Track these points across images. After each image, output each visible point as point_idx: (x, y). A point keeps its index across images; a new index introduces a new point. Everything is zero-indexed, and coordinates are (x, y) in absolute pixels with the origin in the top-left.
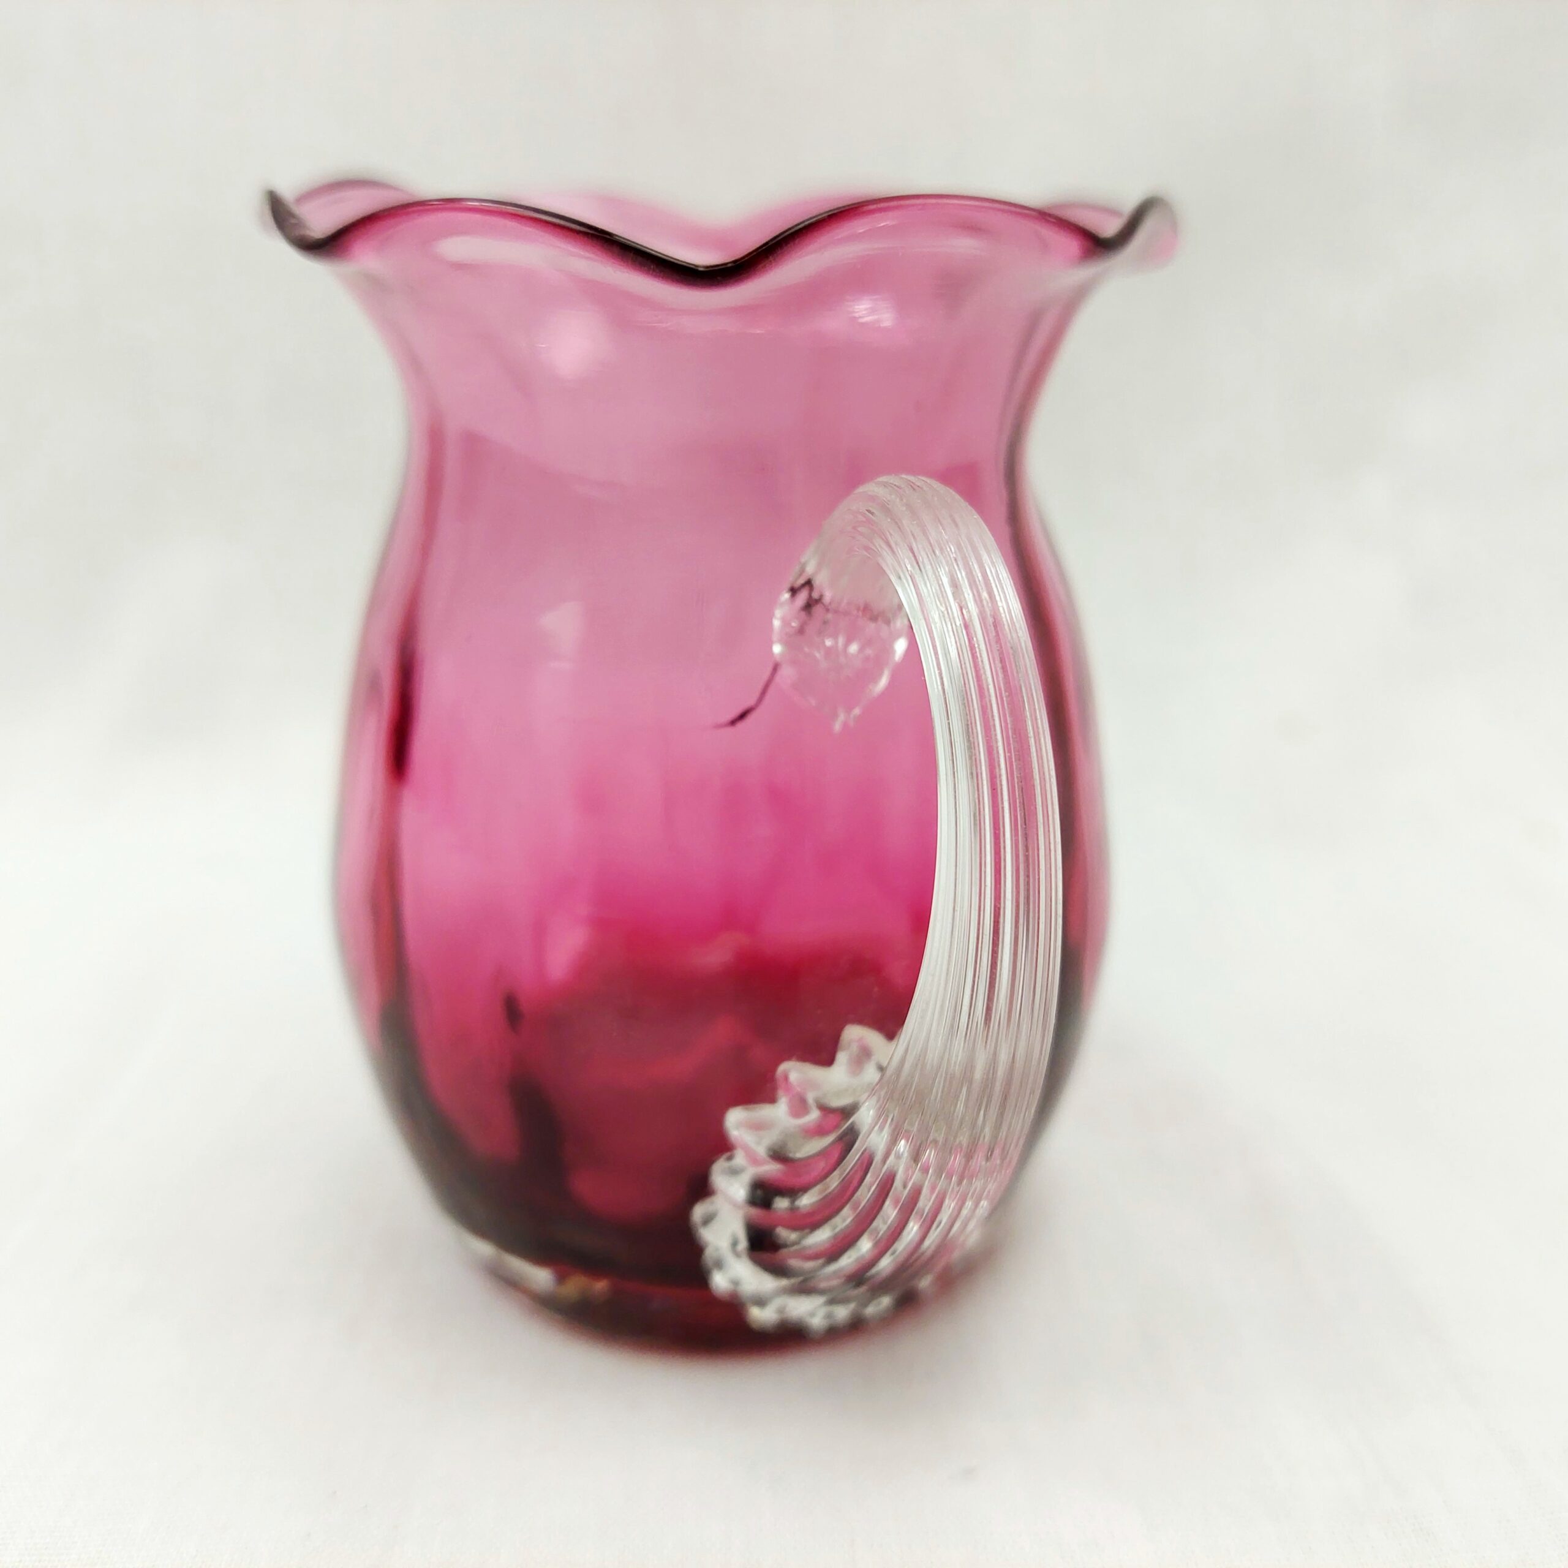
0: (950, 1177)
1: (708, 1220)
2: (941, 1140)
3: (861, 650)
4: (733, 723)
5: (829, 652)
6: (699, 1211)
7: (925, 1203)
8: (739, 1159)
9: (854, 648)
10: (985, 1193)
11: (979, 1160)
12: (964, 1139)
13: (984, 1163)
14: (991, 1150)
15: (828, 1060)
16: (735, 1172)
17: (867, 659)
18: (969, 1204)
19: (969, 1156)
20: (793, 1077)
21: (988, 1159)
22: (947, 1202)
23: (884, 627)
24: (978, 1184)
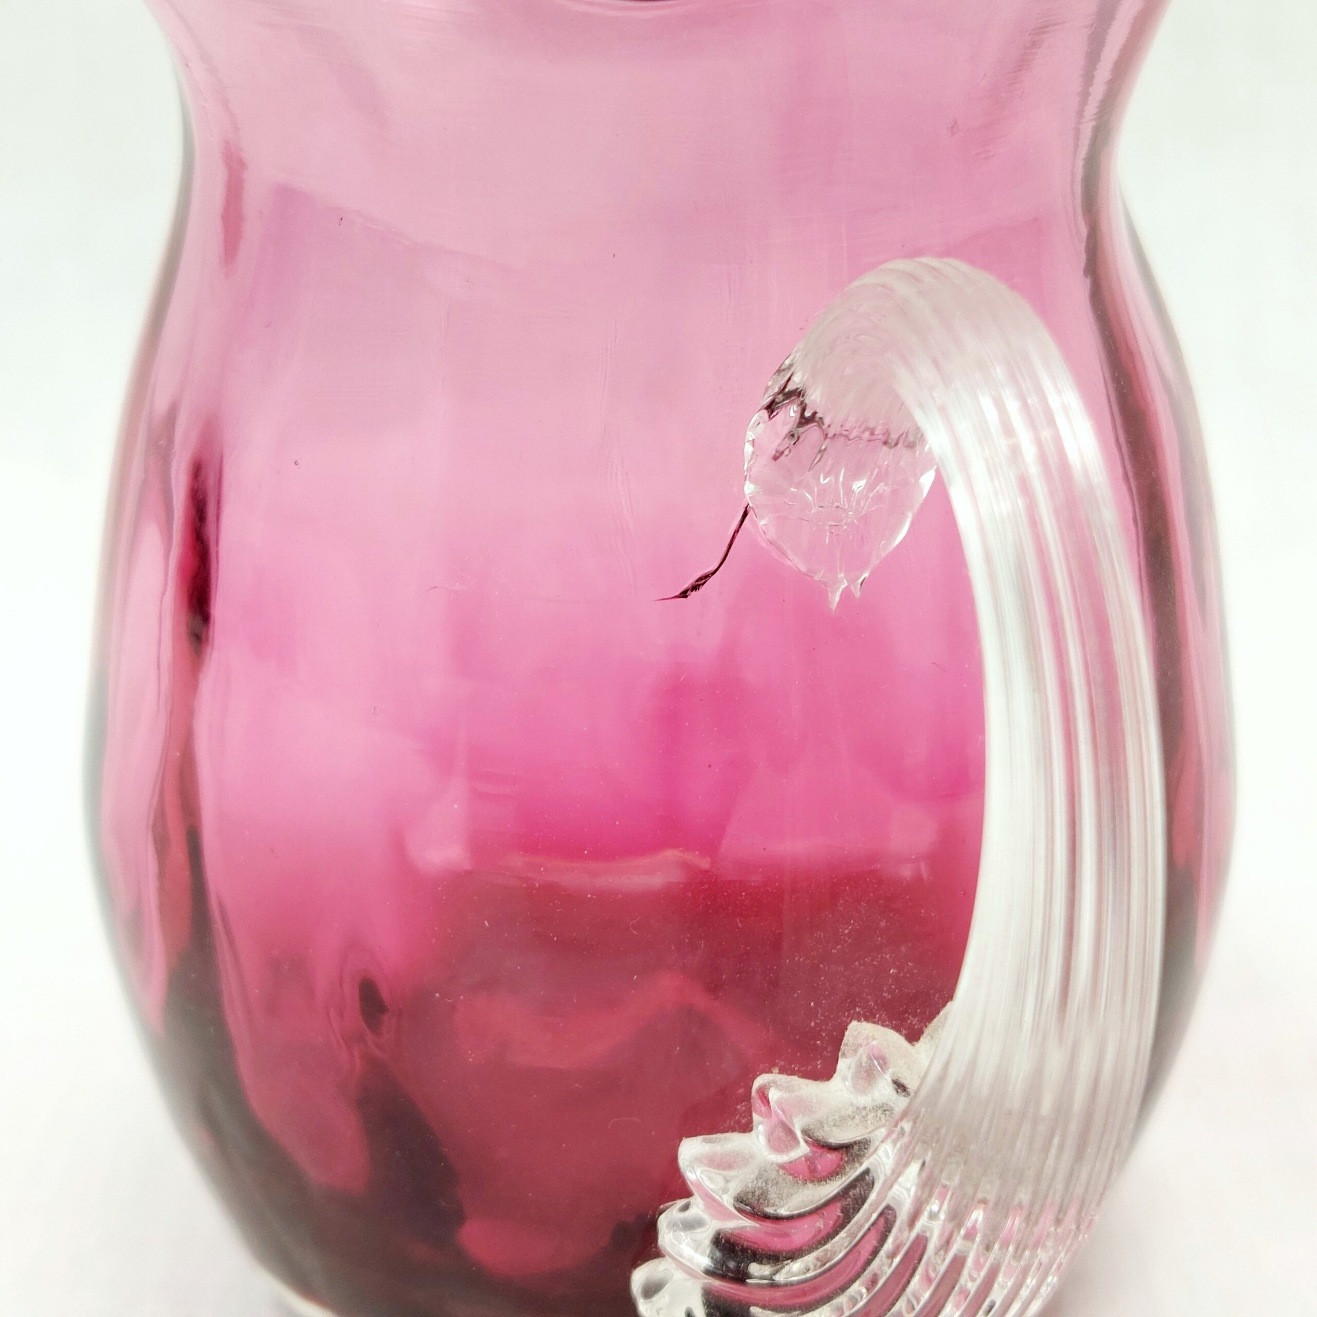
0: (1005, 1245)
1: (651, 1290)
2: (992, 1198)
3: (870, 487)
4: (684, 594)
5: (823, 491)
6: (639, 1277)
7: (969, 1281)
8: (697, 1208)
9: (859, 485)
10: (1055, 1267)
11: (1047, 1222)
12: (1024, 1196)
13: (1052, 1229)
14: (1062, 1210)
15: (826, 1073)
16: (690, 1226)
17: (879, 498)
18: (1031, 1282)
19: (1030, 1219)
20: (774, 1095)
21: (1058, 1222)
22: (1000, 1279)
23: (906, 454)
24: (1043, 1255)
